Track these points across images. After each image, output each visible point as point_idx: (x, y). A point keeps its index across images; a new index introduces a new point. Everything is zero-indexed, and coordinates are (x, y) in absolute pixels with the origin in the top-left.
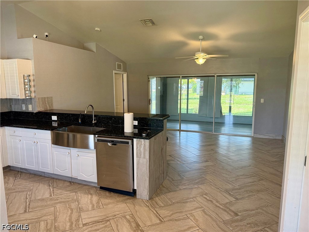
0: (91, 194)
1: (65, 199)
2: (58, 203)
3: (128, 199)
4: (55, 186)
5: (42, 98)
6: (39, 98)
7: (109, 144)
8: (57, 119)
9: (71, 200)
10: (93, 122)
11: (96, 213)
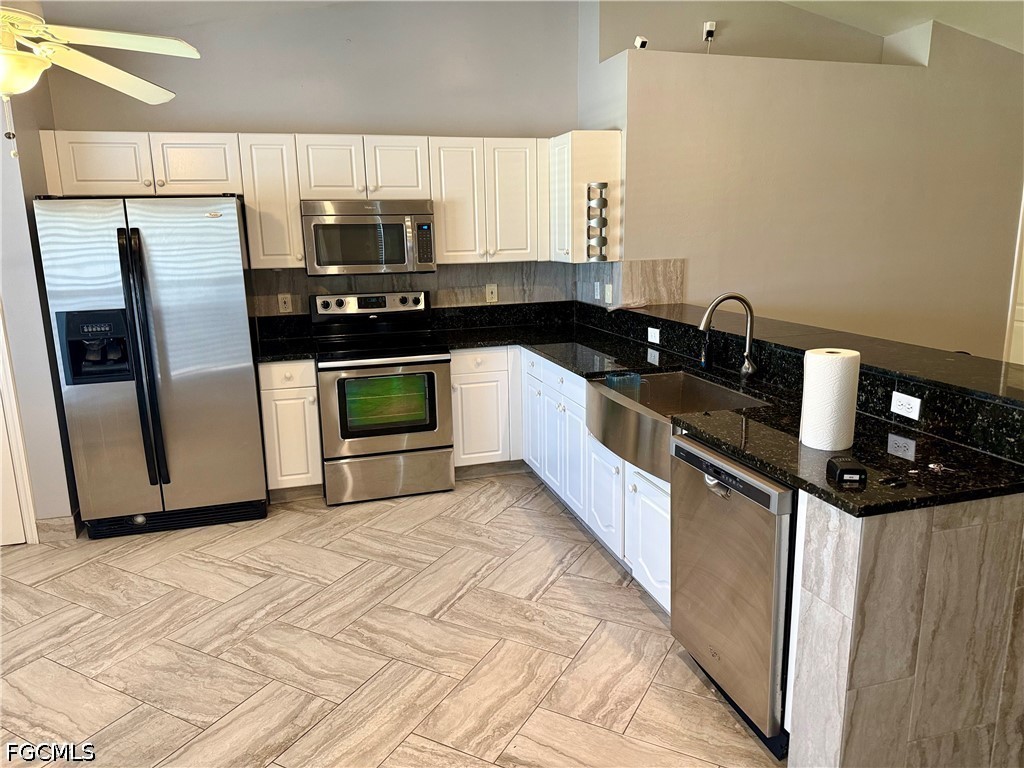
0: (639, 656)
1: (552, 627)
2: (520, 631)
3: (749, 755)
4: (573, 569)
5: (644, 262)
6: (631, 262)
7: (710, 481)
8: (660, 340)
9: (560, 643)
10: (744, 370)
11: (580, 738)
